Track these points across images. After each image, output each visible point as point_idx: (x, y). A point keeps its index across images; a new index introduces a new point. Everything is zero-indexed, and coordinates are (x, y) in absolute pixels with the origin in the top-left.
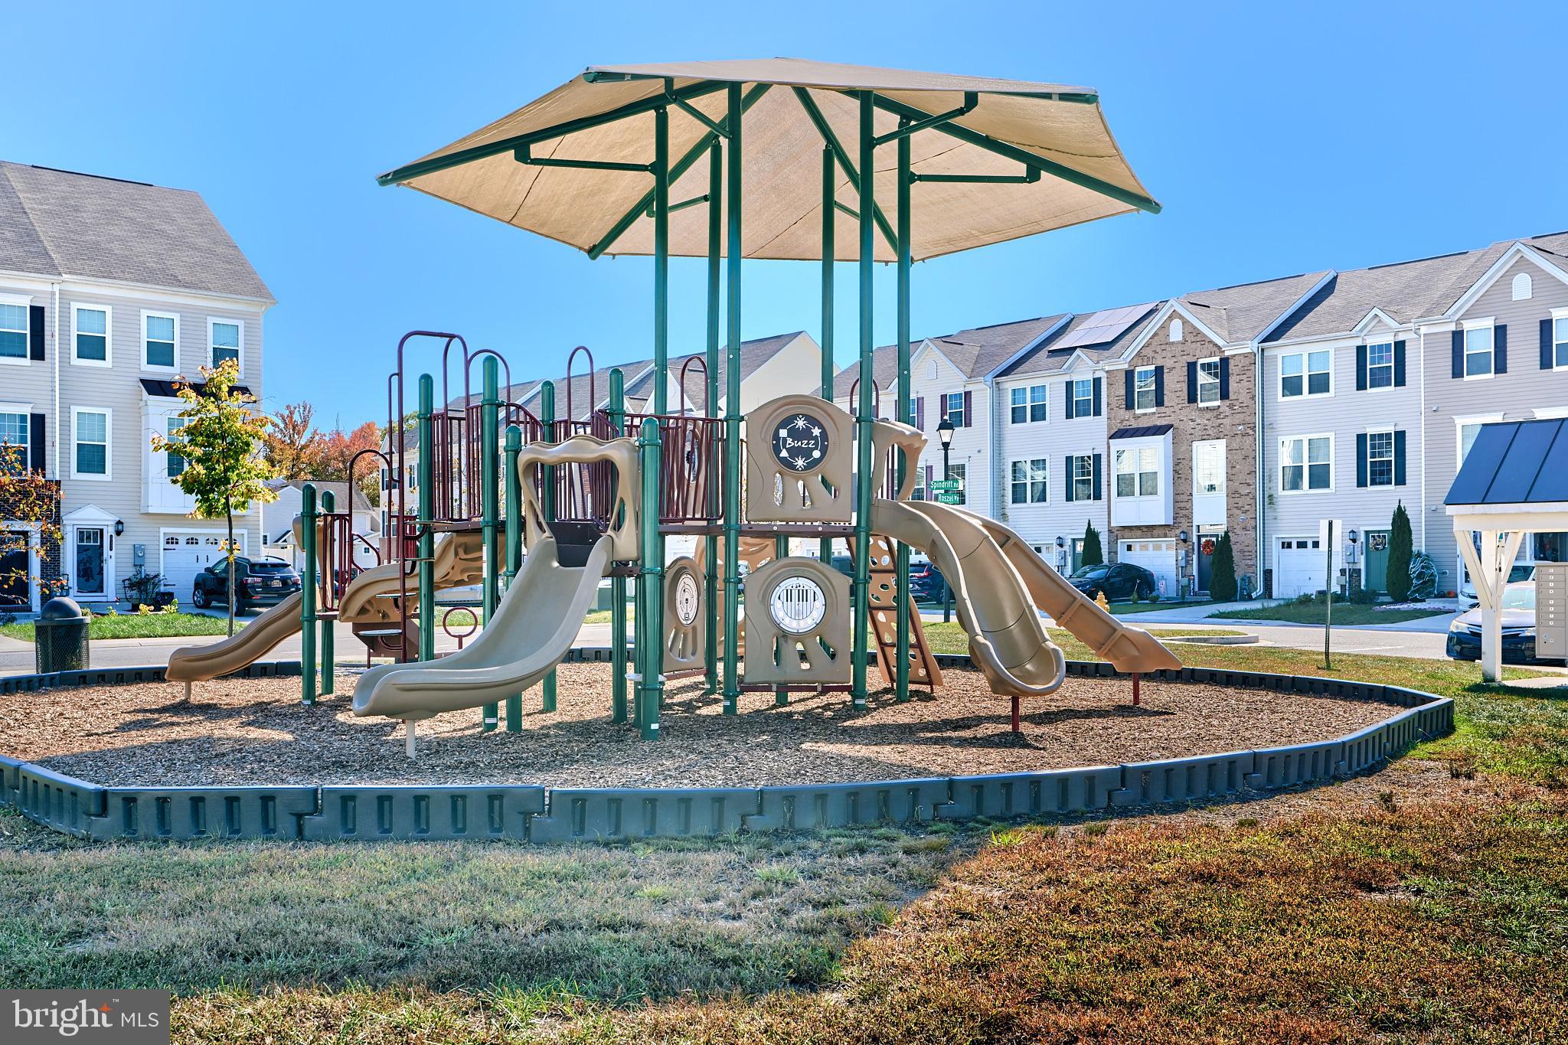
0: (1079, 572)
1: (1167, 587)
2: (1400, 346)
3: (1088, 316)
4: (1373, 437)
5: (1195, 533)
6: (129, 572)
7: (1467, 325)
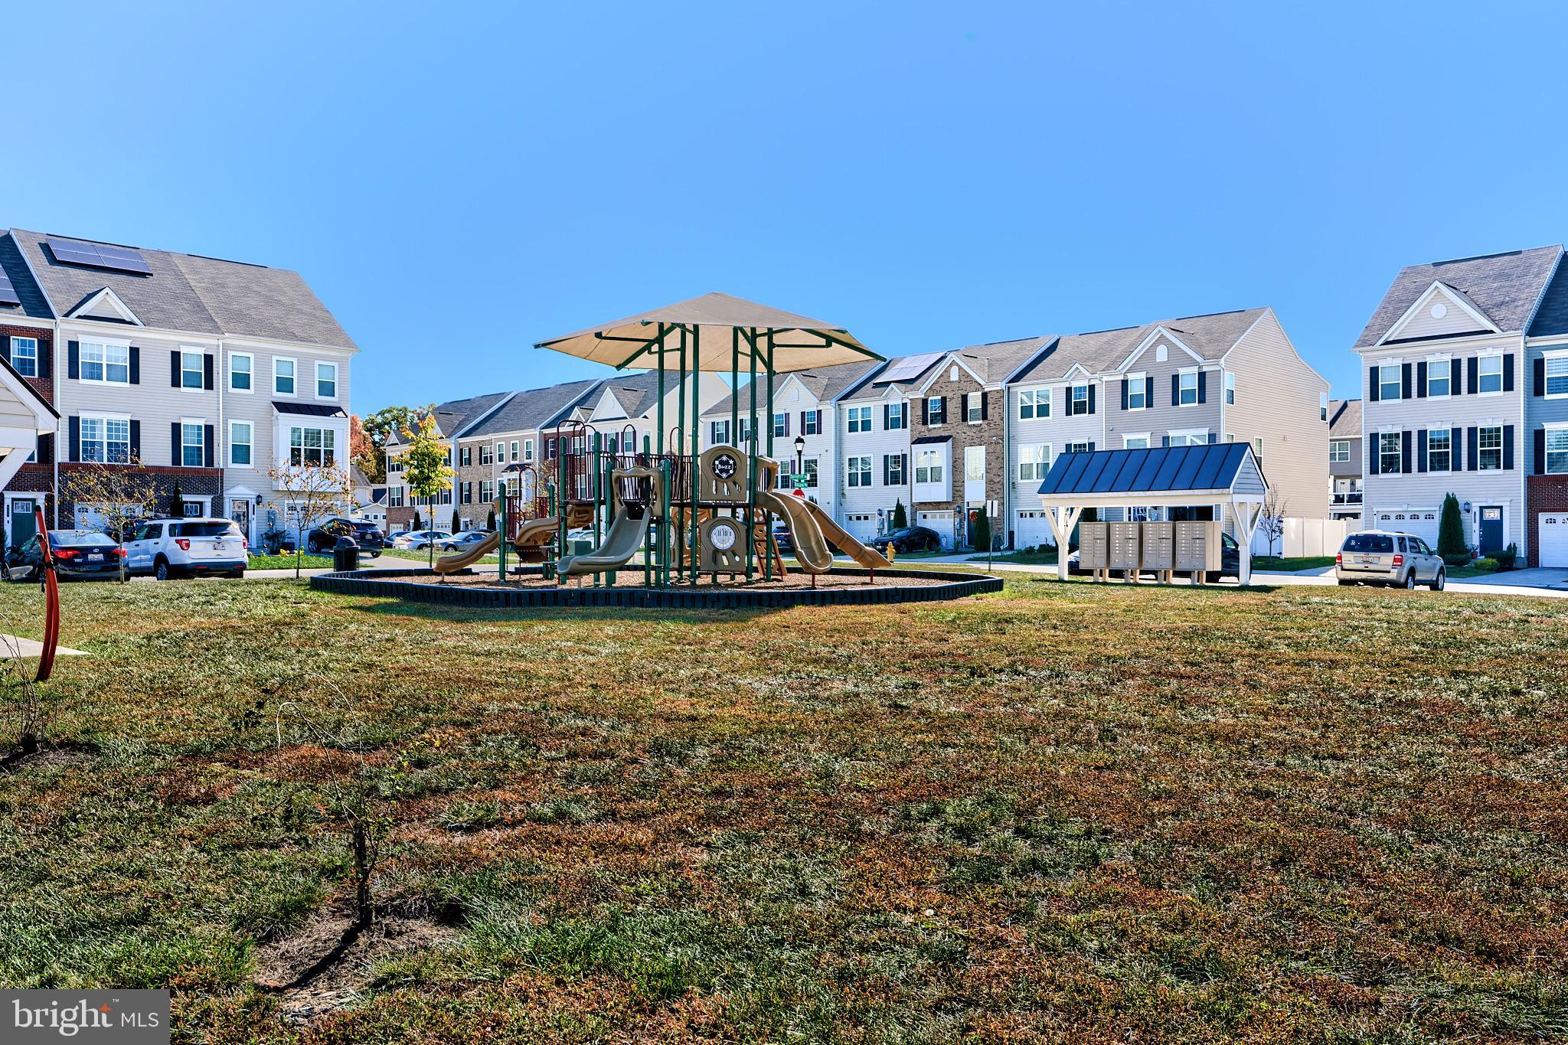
0: (891, 532)
1: (947, 542)
2: (1092, 388)
3: (902, 359)
4: (1075, 446)
5: (966, 507)
6: (265, 529)
7: (1130, 377)
